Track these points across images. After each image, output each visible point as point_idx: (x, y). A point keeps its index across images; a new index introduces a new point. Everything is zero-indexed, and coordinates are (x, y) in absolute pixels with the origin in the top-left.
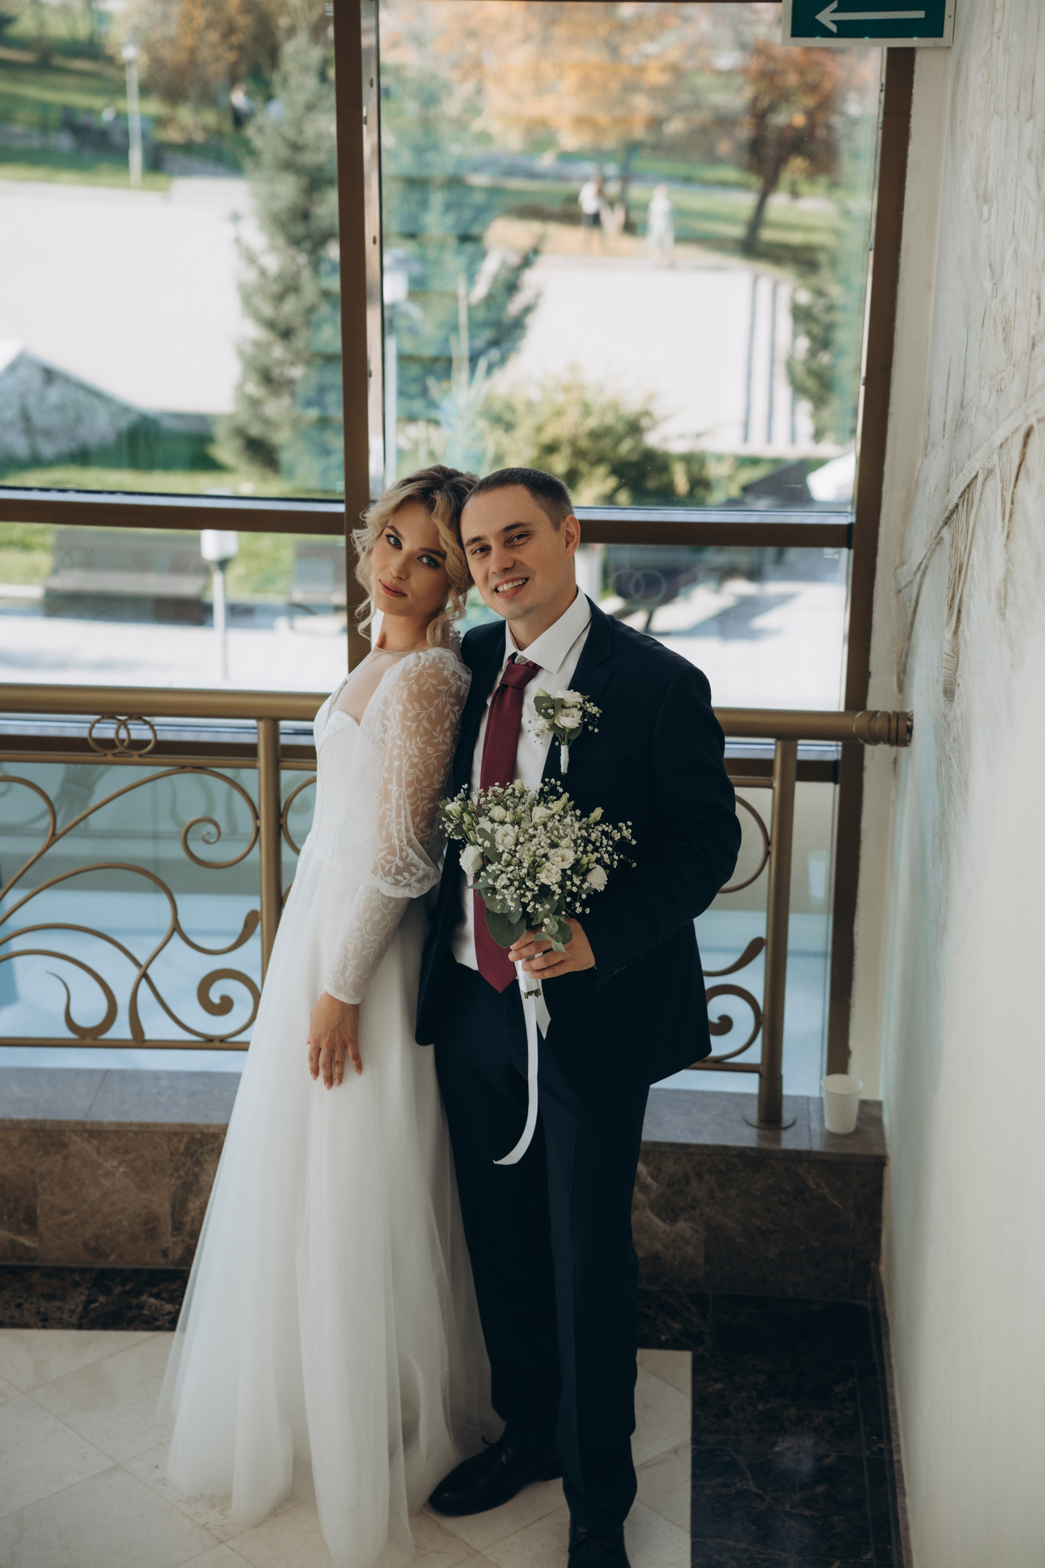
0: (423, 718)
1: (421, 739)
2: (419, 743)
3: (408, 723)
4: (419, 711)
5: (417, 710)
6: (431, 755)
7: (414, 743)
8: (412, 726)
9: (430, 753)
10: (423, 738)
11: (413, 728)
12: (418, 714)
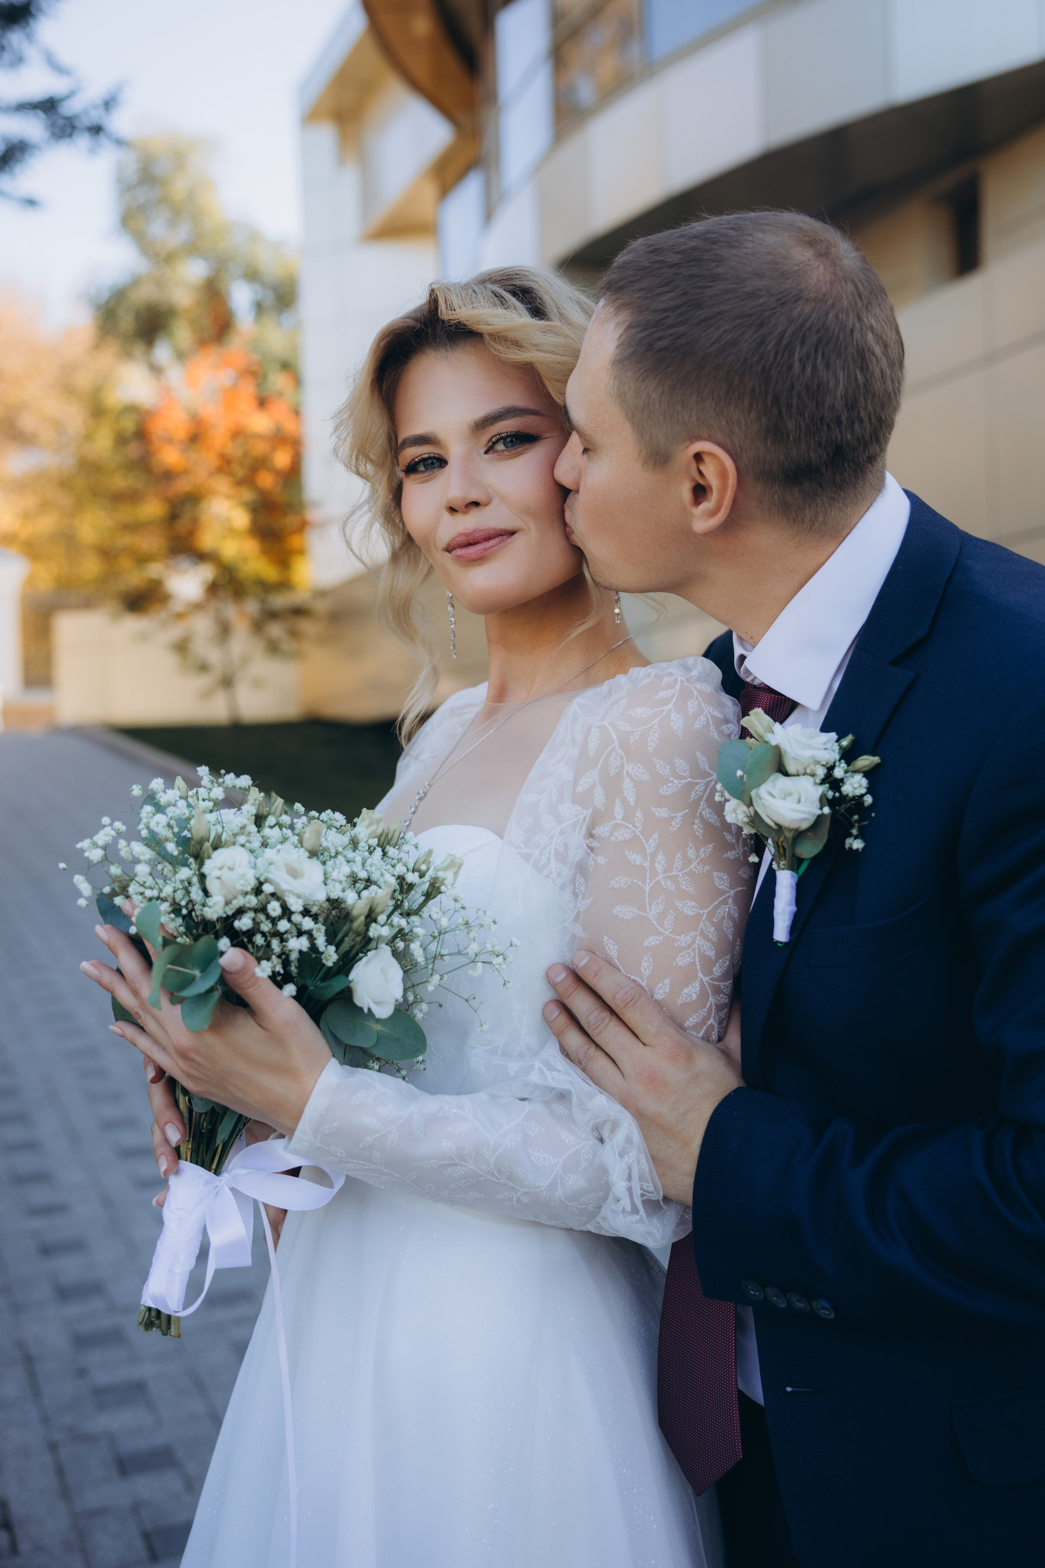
0: (701, 797)
1: (698, 851)
2: (695, 863)
3: (662, 813)
4: (690, 779)
5: (685, 778)
6: (724, 892)
7: (678, 863)
8: (672, 819)
9: (724, 887)
10: (702, 850)
11: (676, 824)
12: (690, 787)
